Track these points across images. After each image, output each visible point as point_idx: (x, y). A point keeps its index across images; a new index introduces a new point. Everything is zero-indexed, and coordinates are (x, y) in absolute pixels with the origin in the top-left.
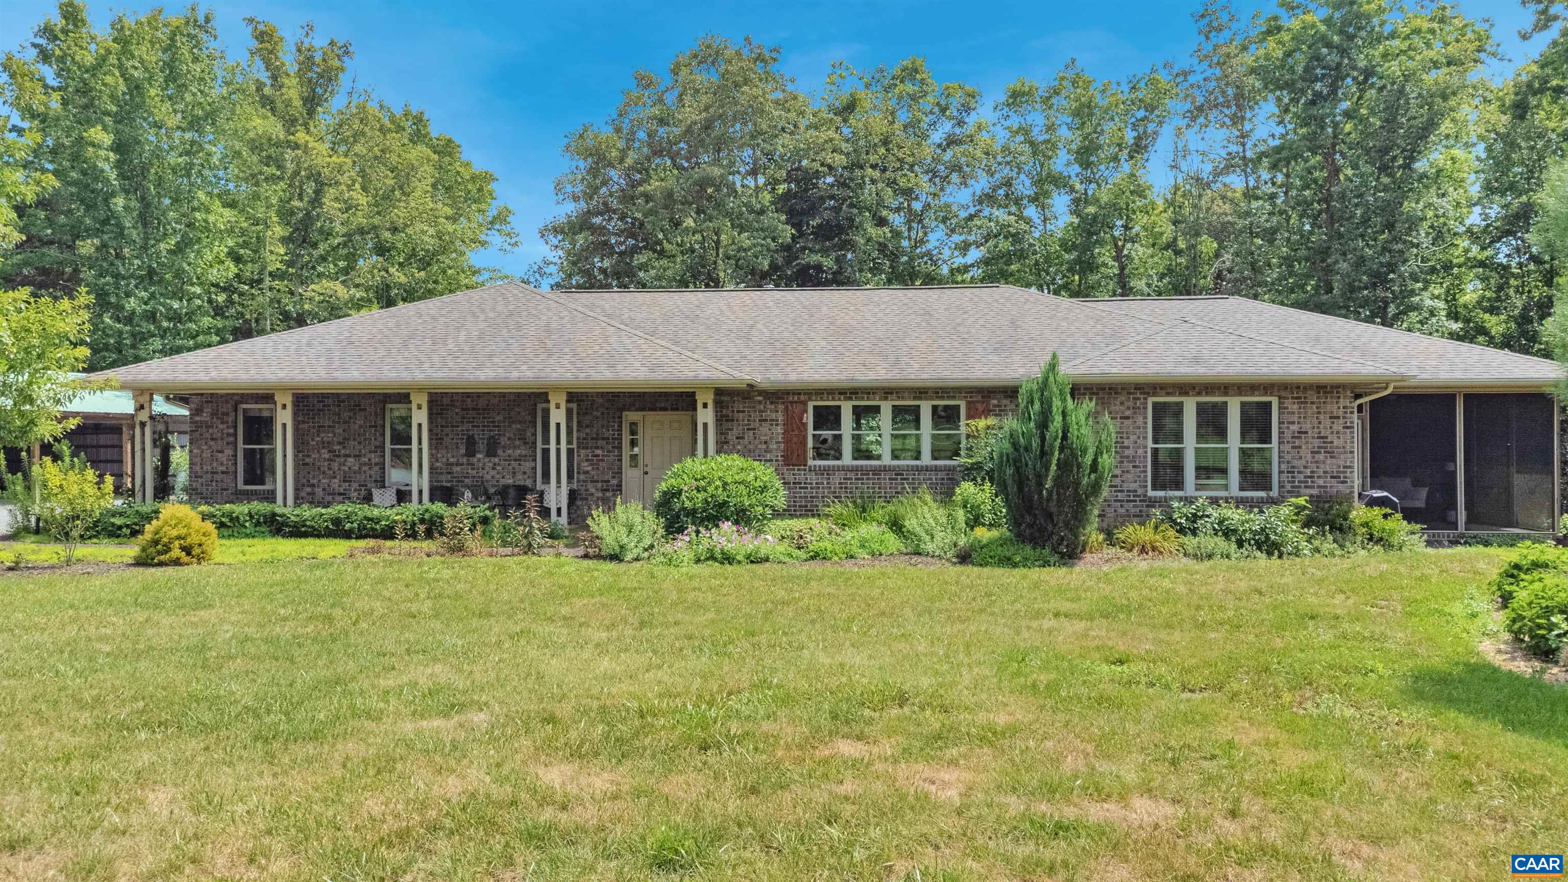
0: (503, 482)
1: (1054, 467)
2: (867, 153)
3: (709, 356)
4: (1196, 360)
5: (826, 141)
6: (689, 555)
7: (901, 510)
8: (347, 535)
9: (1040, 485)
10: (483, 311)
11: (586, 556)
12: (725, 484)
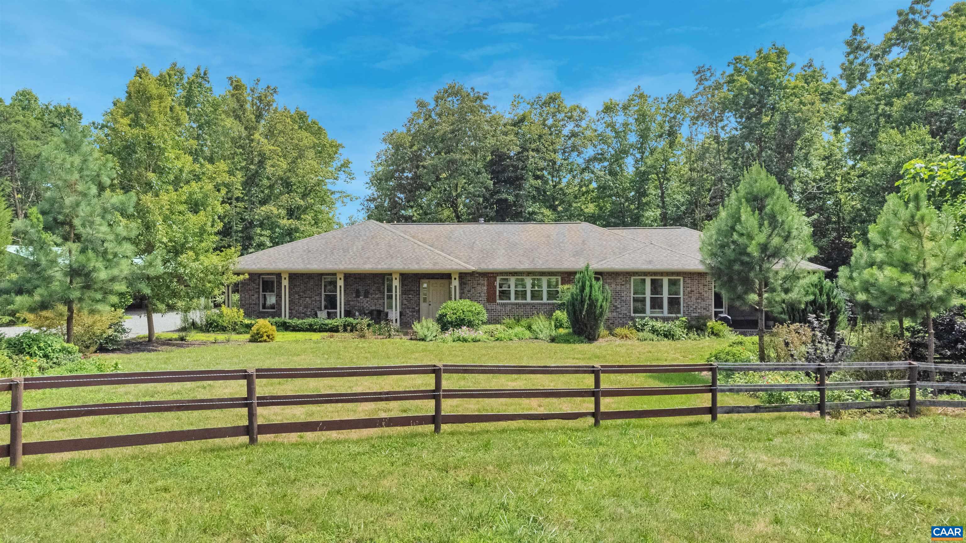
0: (371, 308)
1: (586, 307)
2: (530, 143)
3: (456, 257)
4: (650, 262)
5: (510, 141)
6: (450, 339)
7: (532, 322)
8: (315, 331)
9: (581, 313)
10: (361, 236)
11: (411, 339)
12: (463, 311)
